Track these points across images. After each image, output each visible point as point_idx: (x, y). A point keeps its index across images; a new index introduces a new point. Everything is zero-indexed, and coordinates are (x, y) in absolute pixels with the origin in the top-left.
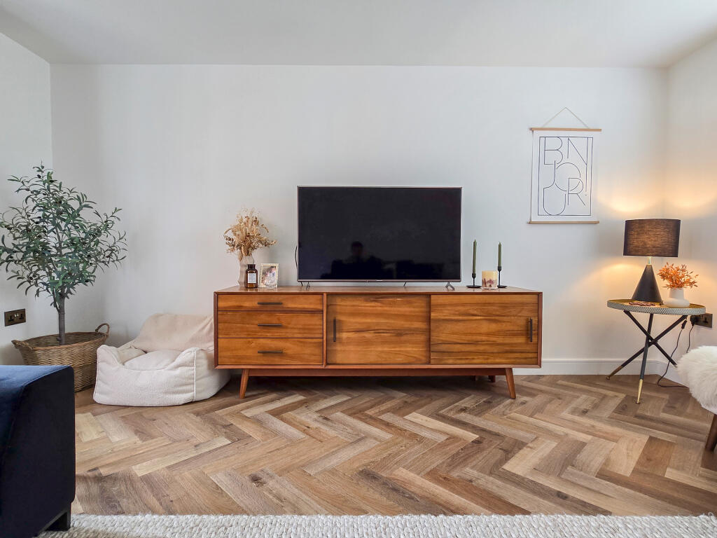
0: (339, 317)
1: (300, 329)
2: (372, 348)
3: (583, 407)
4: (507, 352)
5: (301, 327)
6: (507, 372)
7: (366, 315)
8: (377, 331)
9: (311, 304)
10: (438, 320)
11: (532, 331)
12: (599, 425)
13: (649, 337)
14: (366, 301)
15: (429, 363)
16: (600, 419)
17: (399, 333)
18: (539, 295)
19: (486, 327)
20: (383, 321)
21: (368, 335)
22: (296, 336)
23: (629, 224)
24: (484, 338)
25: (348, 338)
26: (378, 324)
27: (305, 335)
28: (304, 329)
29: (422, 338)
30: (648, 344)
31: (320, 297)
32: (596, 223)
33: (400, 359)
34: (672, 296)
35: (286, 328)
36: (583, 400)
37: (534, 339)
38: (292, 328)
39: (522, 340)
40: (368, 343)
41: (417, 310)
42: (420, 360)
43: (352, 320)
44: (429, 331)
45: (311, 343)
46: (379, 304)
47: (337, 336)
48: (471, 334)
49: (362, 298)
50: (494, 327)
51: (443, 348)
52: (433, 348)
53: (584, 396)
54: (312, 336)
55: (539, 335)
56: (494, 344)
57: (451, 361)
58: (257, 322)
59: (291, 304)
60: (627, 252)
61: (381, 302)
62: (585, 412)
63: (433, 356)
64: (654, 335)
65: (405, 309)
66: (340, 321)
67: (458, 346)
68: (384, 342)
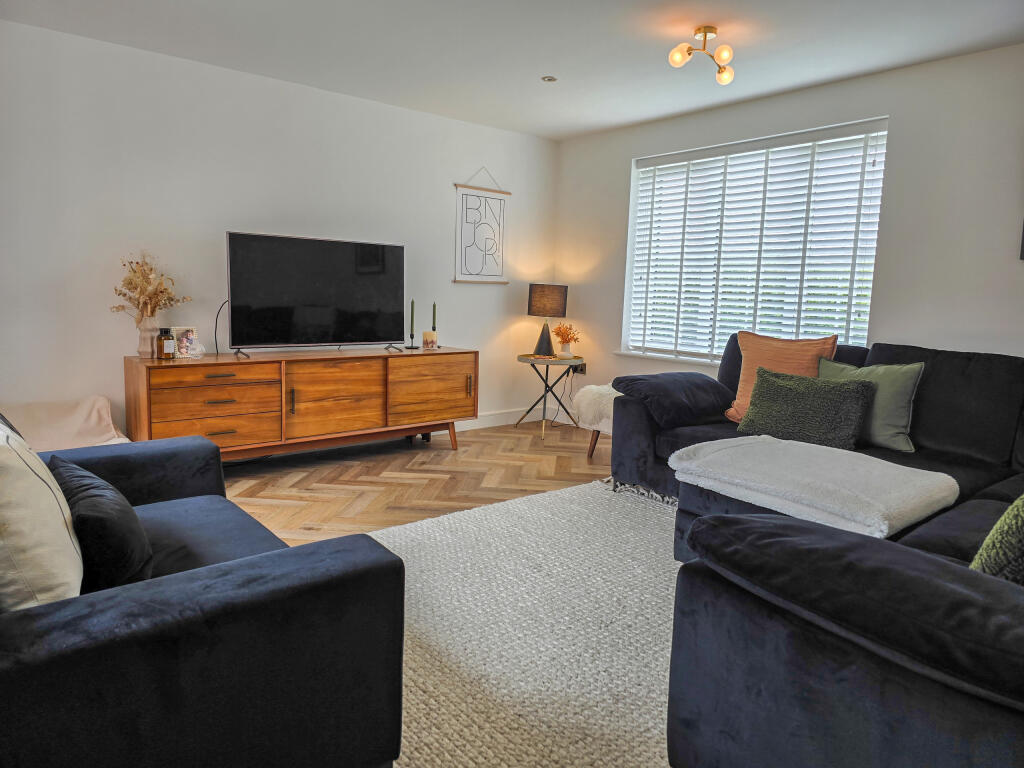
0: (298, 387)
1: (255, 403)
2: (331, 417)
3: (509, 447)
4: (451, 408)
5: (255, 400)
6: (451, 425)
7: (324, 382)
8: (336, 399)
9: (267, 374)
10: (395, 383)
11: (471, 386)
12: (525, 455)
13: (547, 386)
14: (325, 367)
15: (386, 425)
16: (523, 452)
17: (358, 398)
18: (476, 353)
19: (436, 386)
20: (342, 387)
21: (325, 404)
22: (252, 411)
23: (533, 287)
24: (434, 396)
25: (307, 409)
26: (337, 391)
27: (262, 410)
28: (259, 403)
29: (379, 401)
30: (547, 392)
31: (277, 365)
32: (506, 283)
33: (358, 425)
34: (563, 350)
35: (239, 403)
36: (506, 443)
37: (473, 393)
38: (245, 403)
39: (462, 395)
40: (327, 411)
41: (375, 373)
42: (377, 424)
43: (311, 388)
44: (386, 394)
45: (267, 418)
46: (337, 370)
47: (296, 407)
48: (424, 393)
49: (322, 364)
50: (441, 385)
51: (400, 409)
52: (390, 411)
53: (505, 441)
54: (270, 409)
55: (476, 390)
56: (442, 401)
57: (406, 422)
58: (201, 399)
59: (242, 376)
60: (531, 312)
61: (340, 368)
62: (512, 450)
63: (390, 418)
64: (550, 384)
65: (364, 374)
66: (299, 391)
67: (412, 406)
68: (345, 409)
